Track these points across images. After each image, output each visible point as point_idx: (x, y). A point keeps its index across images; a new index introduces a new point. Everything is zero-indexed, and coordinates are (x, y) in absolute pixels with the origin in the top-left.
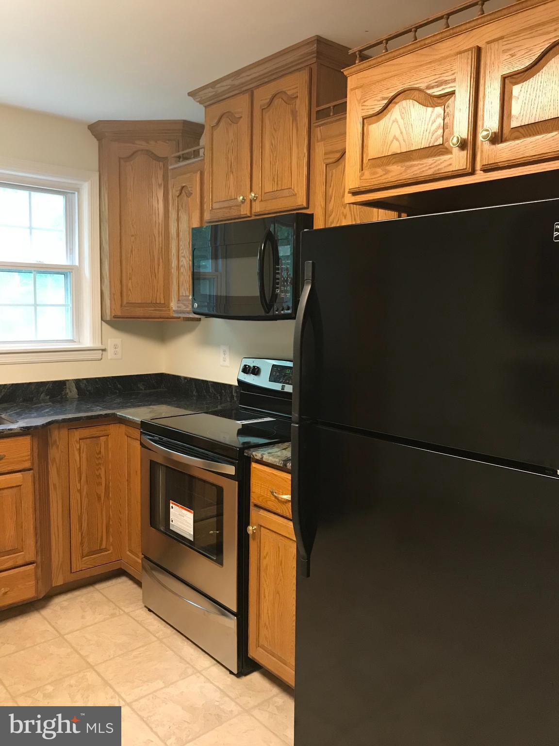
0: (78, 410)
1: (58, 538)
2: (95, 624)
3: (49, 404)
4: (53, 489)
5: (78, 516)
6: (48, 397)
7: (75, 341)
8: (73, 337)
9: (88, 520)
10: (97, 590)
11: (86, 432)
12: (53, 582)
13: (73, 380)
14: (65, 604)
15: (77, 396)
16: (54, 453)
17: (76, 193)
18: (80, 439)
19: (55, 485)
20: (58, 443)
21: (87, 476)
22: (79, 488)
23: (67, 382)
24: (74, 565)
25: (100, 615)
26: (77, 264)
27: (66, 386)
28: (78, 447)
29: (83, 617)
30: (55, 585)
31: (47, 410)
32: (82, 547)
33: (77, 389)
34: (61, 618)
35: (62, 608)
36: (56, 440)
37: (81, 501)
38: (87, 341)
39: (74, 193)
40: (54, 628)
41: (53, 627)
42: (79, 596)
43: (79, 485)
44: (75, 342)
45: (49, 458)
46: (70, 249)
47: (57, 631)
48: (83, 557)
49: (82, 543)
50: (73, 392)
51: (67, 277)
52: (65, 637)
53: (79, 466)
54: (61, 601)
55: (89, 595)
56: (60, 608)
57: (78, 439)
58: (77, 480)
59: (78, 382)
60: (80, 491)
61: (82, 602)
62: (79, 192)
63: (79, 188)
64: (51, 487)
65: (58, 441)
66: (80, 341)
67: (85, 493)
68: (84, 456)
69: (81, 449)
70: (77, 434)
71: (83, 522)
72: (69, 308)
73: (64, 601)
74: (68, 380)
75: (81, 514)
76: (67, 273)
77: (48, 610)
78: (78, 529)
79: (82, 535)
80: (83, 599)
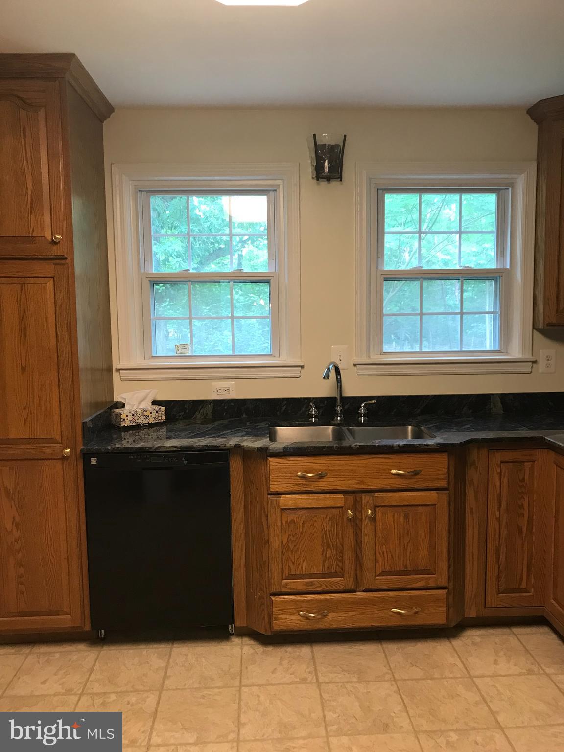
0: (503, 429)
1: (473, 566)
2: (510, 675)
3: (470, 419)
4: (469, 513)
5: (496, 547)
6: (471, 411)
7: (503, 351)
8: (500, 348)
9: (506, 553)
10: (514, 634)
11: (510, 455)
12: (466, 613)
13: (498, 394)
14: (478, 640)
15: (502, 412)
16: (473, 475)
17: (510, 188)
18: (502, 462)
19: (471, 509)
20: (477, 465)
21: (507, 504)
22: (498, 516)
23: (492, 396)
24: (488, 599)
25: (515, 666)
26: (508, 267)
27: (490, 400)
28: (499, 471)
29: (496, 662)
30: (468, 616)
31: (468, 426)
32: (499, 581)
33: (502, 404)
34: (472, 656)
35: (474, 644)
36: (474, 460)
37: (499, 532)
38: (516, 352)
39: (508, 189)
40: (464, 665)
41: (462, 662)
42: (493, 634)
43: (498, 512)
44: (503, 353)
45: (467, 479)
46: (501, 251)
47: (466, 669)
48: (499, 593)
49: (499, 577)
50: (498, 408)
51: (497, 282)
52: (475, 679)
53: (499, 492)
54: (473, 635)
55: (504, 637)
56: (471, 642)
57: (499, 463)
58: (496, 508)
59: (503, 396)
60: (498, 520)
61: (496, 644)
62: (512, 187)
63: (513, 183)
64: (468, 510)
65: (476, 461)
66: (508, 352)
67: (504, 523)
68: (505, 481)
69: (502, 474)
70: (498, 457)
71: (501, 554)
72: (498, 315)
73: (476, 636)
74: (492, 394)
75: (499, 545)
76: (497, 277)
77: (458, 640)
78: (495, 561)
79: (499, 568)
80: (497, 640)
